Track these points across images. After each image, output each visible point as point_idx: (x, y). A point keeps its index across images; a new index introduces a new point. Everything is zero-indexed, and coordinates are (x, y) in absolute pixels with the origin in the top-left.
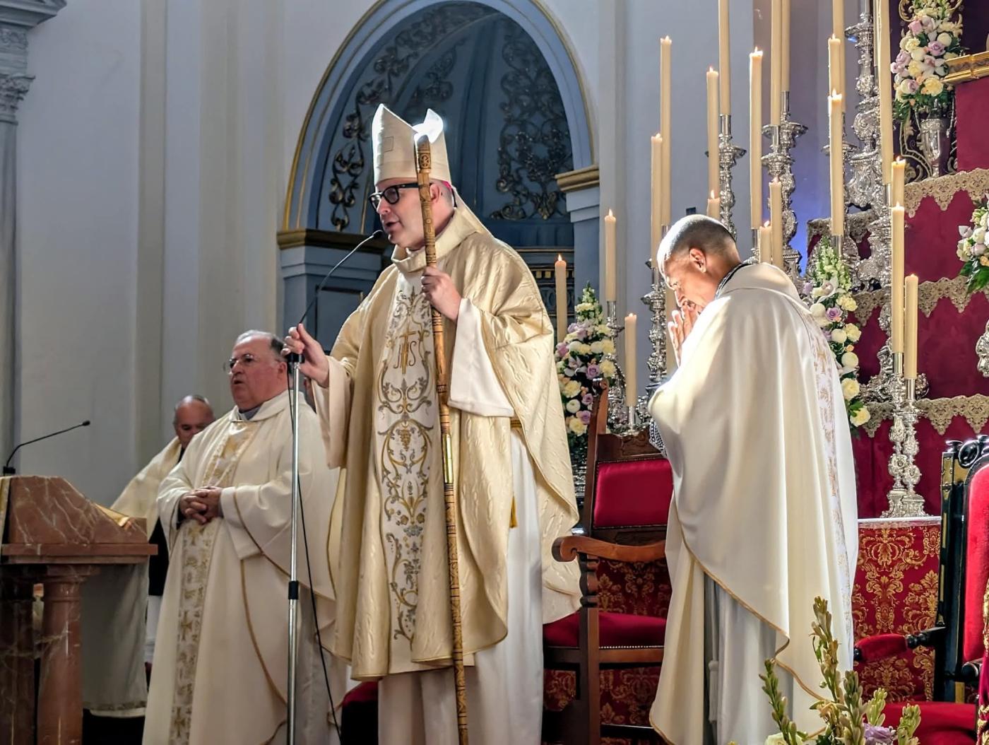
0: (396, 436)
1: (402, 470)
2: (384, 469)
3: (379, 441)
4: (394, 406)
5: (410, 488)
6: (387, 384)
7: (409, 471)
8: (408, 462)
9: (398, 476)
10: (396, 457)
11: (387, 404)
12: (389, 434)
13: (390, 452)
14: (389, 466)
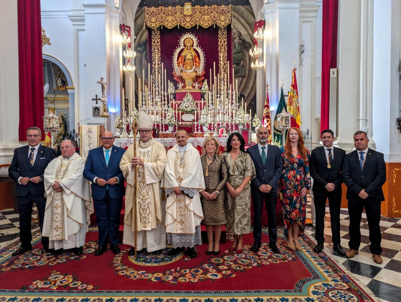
0: (141, 182)
1: (142, 189)
2: (138, 189)
3: (138, 183)
4: (141, 176)
5: (144, 193)
6: (140, 172)
7: (144, 190)
8: (144, 188)
9: (141, 190)
10: (141, 187)
11: (139, 176)
12: (140, 182)
13: (140, 185)
14: (139, 188)
